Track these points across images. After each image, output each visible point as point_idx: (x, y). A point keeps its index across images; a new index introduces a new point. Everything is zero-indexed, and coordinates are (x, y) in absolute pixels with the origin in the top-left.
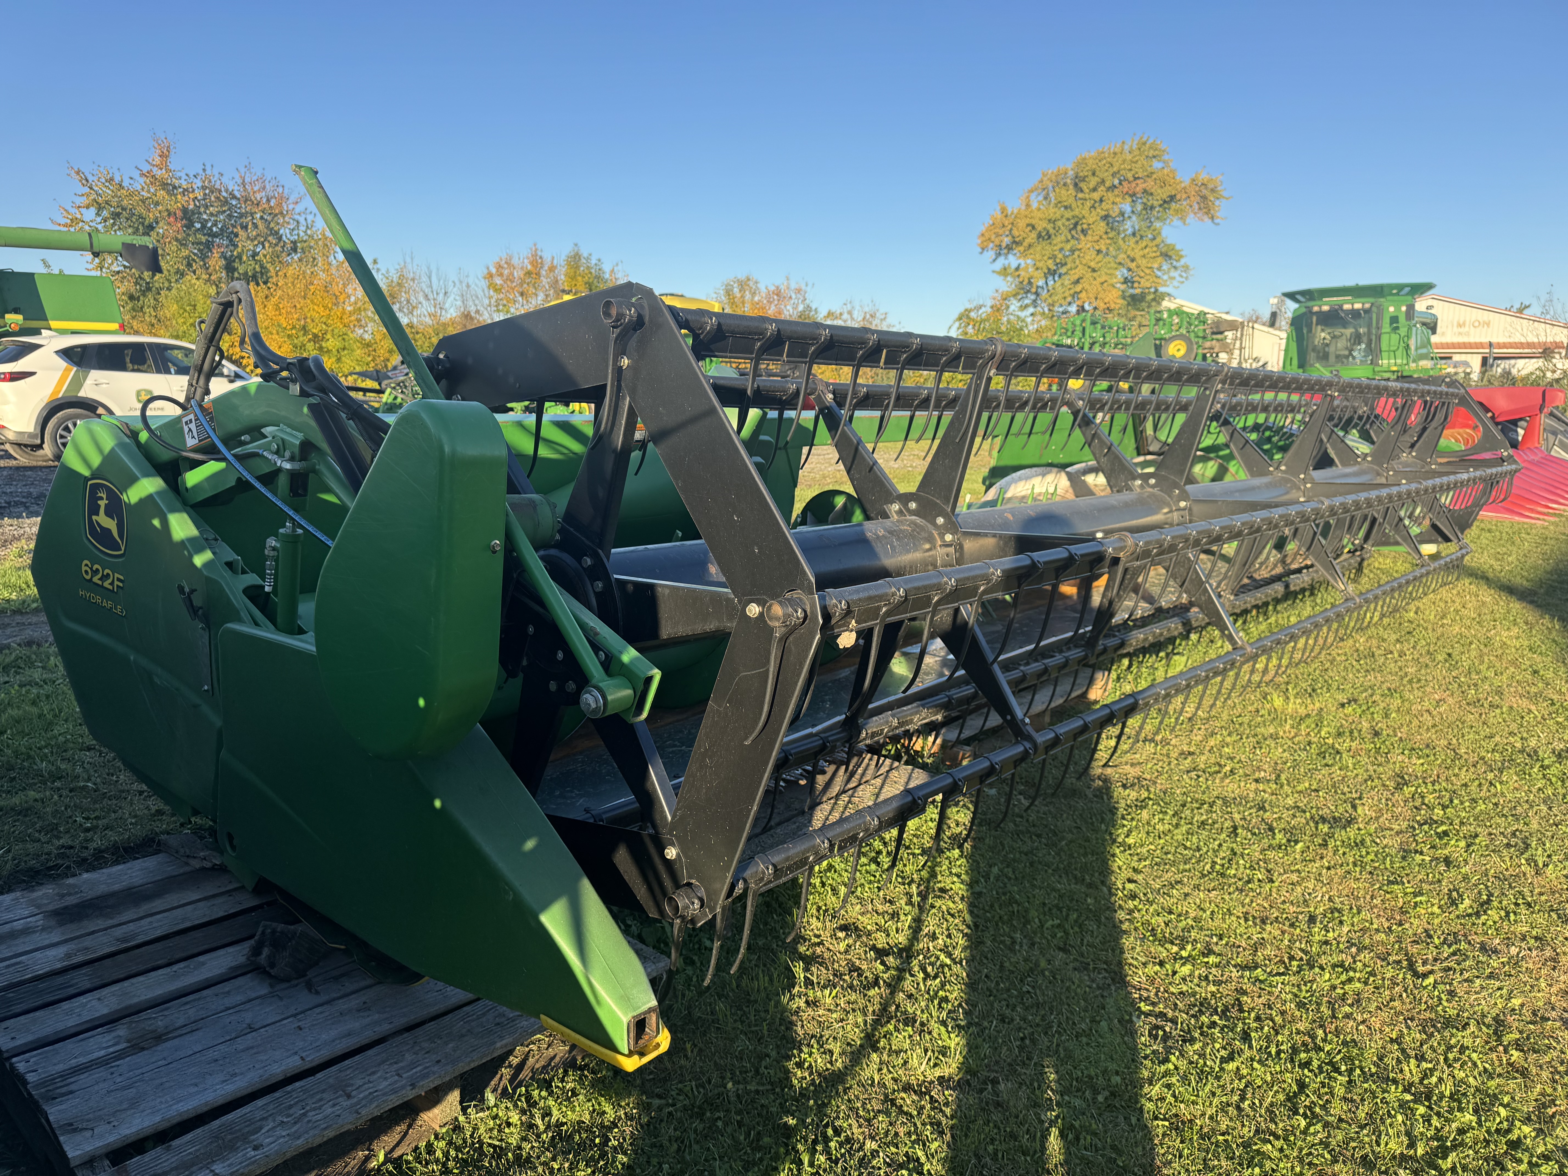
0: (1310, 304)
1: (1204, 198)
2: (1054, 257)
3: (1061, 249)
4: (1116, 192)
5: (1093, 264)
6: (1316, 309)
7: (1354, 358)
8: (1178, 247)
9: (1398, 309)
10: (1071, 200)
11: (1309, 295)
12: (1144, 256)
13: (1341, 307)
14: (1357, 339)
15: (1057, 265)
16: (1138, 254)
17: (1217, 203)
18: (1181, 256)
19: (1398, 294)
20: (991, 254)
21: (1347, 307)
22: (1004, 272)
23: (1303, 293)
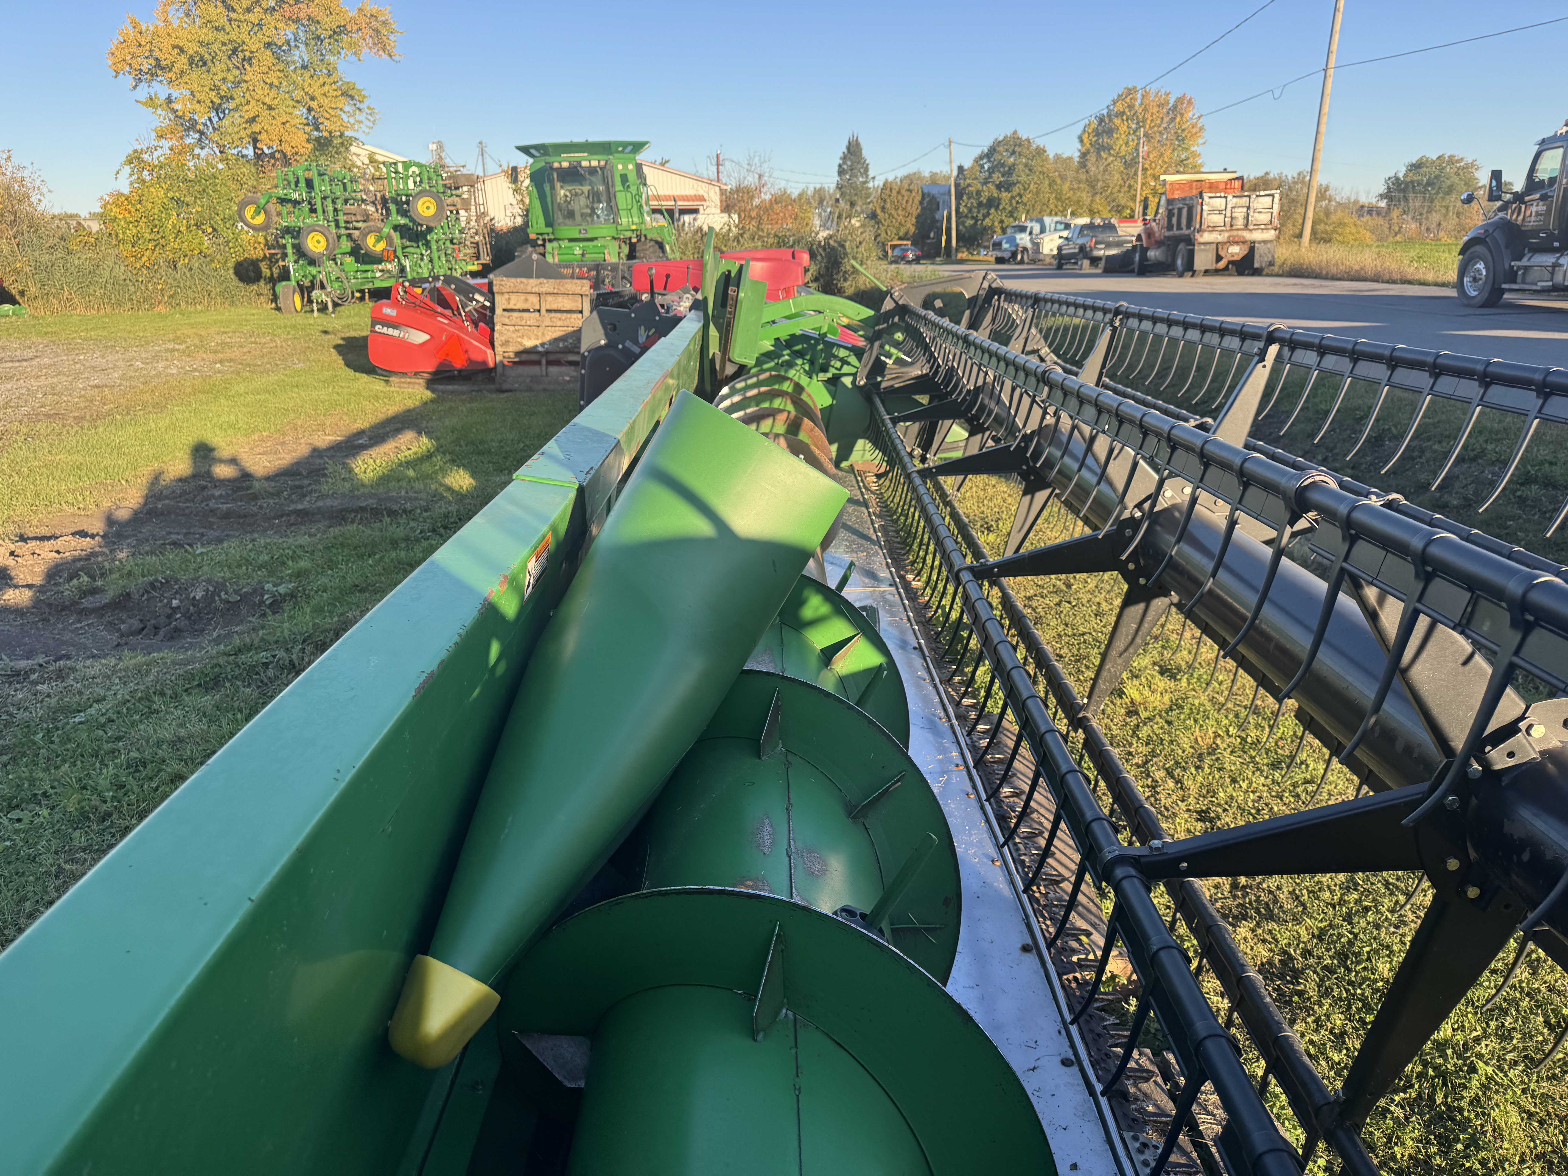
0: (549, 159)
1: (377, 31)
2: (216, 88)
3: (224, 80)
4: (277, 15)
5: (267, 100)
6: (556, 165)
7: (598, 217)
8: (358, 86)
9: (625, 167)
10: (223, 21)
11: (543, 149)
12: (324, 94)
13: (579, 163)
14: (595, 197)
15: (221, 98)
16: (317, 92)
17: (392, 37)
18: (364, 97)
19: (623, 152)
20: (130, 80)
21: (585, 164)
22: (151, 102)
23: (537, 147)
